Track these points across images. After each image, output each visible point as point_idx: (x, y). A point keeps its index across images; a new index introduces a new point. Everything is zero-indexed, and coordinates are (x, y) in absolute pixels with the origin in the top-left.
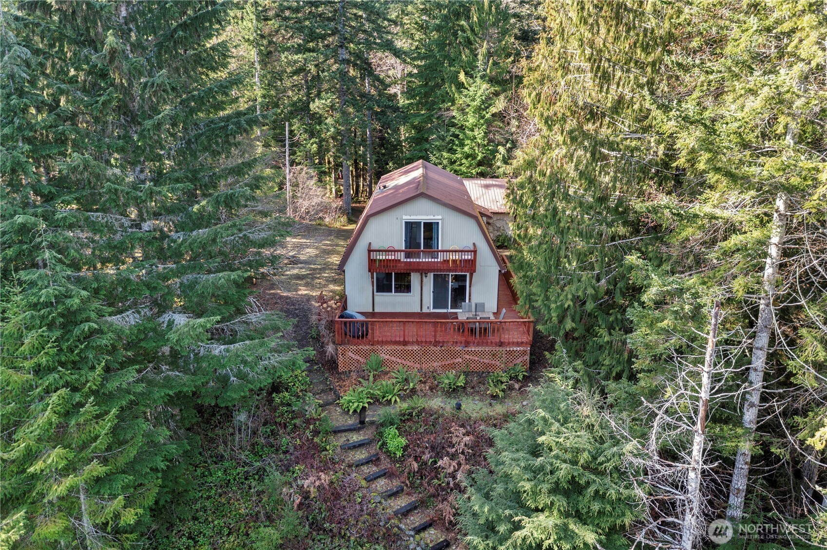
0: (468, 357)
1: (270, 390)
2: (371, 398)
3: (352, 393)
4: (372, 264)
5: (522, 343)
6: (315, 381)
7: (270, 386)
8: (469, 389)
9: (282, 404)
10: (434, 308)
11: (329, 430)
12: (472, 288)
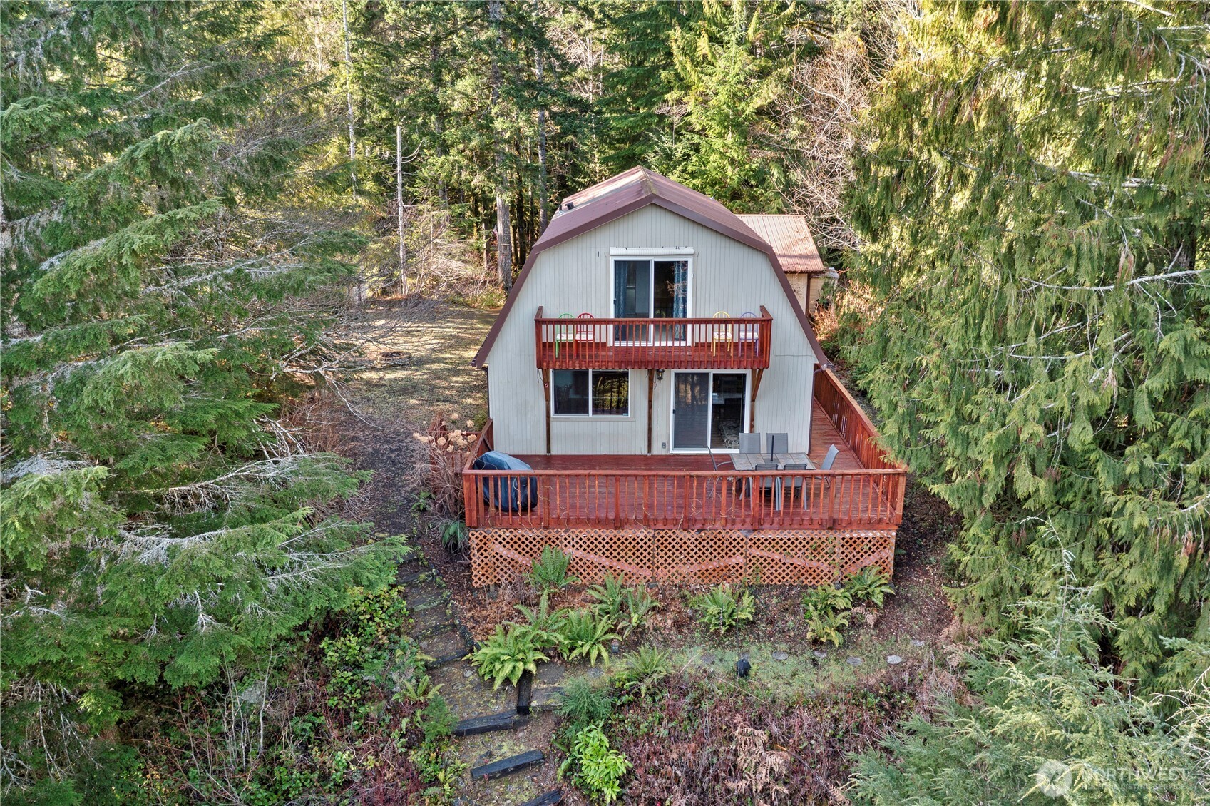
0: (758, 553)
1: (320, 627)
2: (543, 650)
3: (500, 639)
4: (545, 353)
5: (880, 521)
6: (421, 607)
7: (321, 619)
8: (762, 626)
9: (344, 664)
10: (676, 445)
11: (444, 730)
12: (757, 403)
